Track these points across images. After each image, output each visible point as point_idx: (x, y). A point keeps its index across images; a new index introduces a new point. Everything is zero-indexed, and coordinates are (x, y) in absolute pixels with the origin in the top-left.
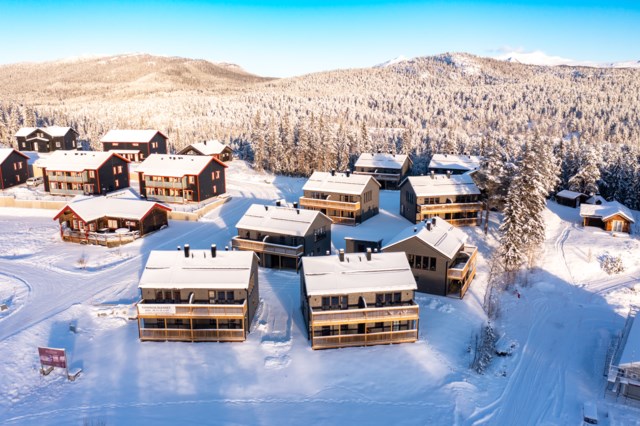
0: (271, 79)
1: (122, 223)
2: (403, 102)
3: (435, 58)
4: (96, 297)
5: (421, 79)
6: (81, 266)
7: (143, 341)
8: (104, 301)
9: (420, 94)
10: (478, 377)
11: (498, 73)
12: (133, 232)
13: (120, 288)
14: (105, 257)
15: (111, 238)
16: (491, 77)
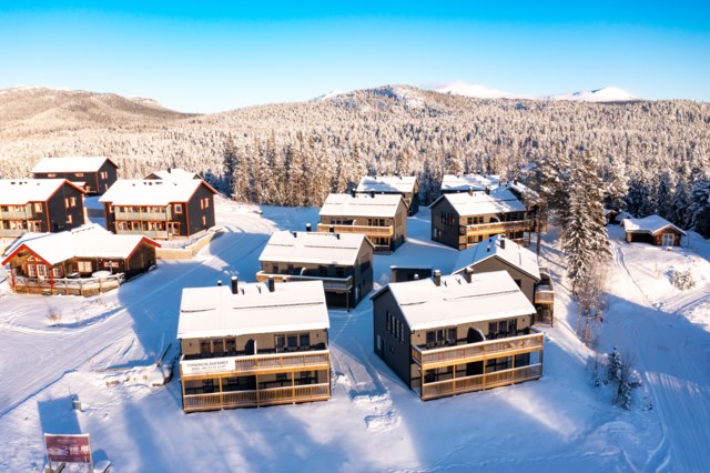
0: (195, 115)
1: (98, 264)
2: (350, 136)
3: (375, 91)
4: (96, 360)
5: (362, 113)
6: (53, 323)
7: (189, 412)
8: (109, 365)
9: (367, 127)
10: (626, 413)
11: (442, 106)
12: (118, 275)
13: (124, 348)
14: (83, 309)
15: (88, 284)
16: (435, 111)
